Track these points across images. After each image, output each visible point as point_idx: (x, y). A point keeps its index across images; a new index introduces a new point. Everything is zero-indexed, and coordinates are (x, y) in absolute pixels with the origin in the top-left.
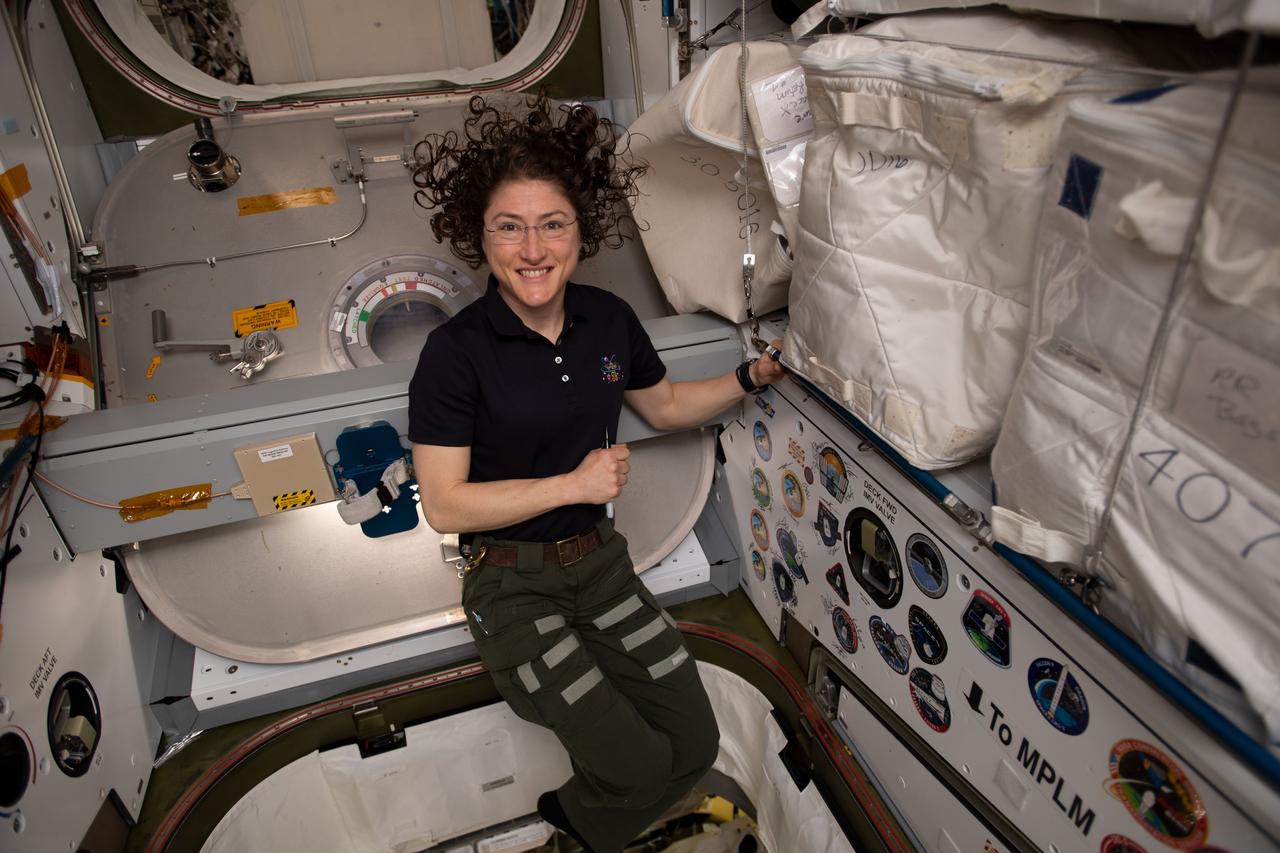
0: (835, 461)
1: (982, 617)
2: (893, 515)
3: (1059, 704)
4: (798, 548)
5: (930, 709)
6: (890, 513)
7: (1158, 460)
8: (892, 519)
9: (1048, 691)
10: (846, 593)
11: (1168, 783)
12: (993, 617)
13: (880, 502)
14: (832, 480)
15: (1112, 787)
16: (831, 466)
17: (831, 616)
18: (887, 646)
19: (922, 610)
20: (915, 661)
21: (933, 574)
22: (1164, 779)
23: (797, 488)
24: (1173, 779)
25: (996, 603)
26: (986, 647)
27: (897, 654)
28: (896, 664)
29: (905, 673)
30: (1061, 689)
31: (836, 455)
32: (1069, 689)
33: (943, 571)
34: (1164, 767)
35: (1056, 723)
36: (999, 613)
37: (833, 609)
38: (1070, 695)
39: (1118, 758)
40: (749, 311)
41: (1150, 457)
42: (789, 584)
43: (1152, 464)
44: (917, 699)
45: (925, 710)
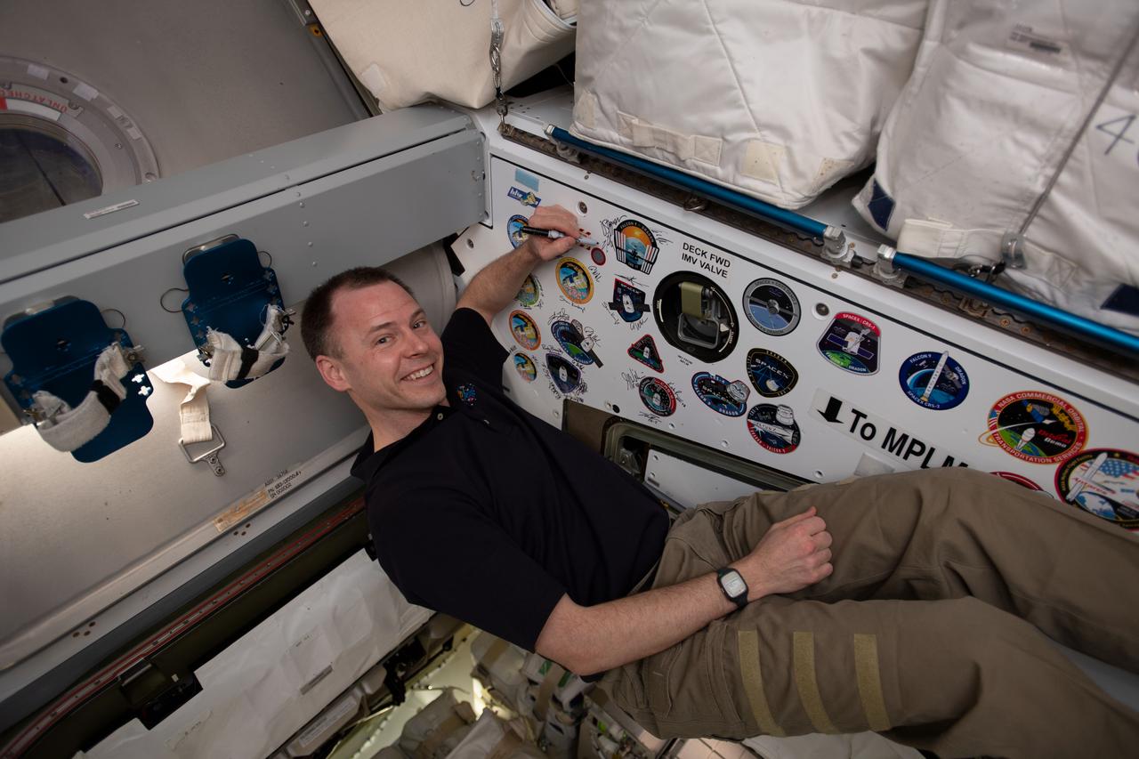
0: (638, 232)
1: (845, 336)
2: (725, 269)
3: (935, 387)
4: (585, 335)
5: (774, 437)
6: (722, 267)
7: (1117, 128)
8: (724, 273)
9: (923, 381)
10: (659, 362)
11: (1051, 416)
12: (859, 332)
13: (707, 261)
14: (634, 253)
15: (987, 439)
16: (632, 240)
17: (637, 389)
18: (716, 396)
19: (765, 351)
20: (755, 399)
21: (780, 313)
22: (1046, 414)
23: (580, 273)
24: (1055, 411)
25: (862, 319)
26: (848, 362)
27: (731, 399)
28: (730, 409)
29: (740, 415)
30: (938, 374)
31: (640, 225)
32: (948, 371)
33: (795, 308)
34: (1049, 405)
35: (930, 405)
36: (864, 327)
37: (639, 381)
38: (948, 376)
39: (998, 412)
40: (498, 89)
41: (1107, 128)
42: (574, 374)
43: (1111, 133)
44: (757, 433)
45: (765, 440)
